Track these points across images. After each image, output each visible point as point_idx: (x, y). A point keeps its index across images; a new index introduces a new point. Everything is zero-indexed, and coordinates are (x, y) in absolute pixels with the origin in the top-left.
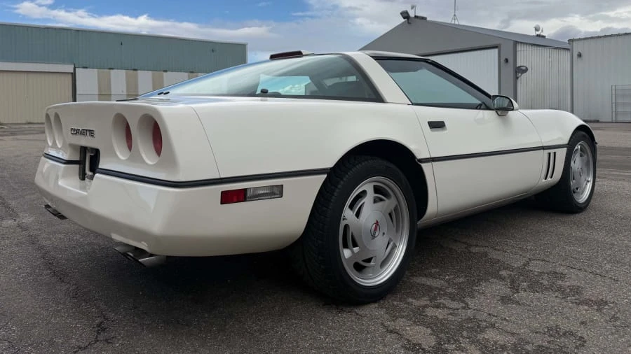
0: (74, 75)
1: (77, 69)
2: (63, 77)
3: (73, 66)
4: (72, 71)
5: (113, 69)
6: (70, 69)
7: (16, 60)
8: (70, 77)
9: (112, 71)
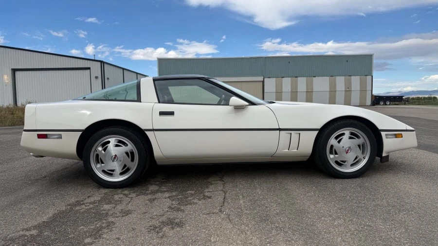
0: (263, 82)
1: (265, 79)
2: (258, 83)
3: (263, 77)
4: (262, 80)
5: (283, 77)
6: (261, 79)
7: (237, 76)
8: (261, 84)
9: (283, 79)
